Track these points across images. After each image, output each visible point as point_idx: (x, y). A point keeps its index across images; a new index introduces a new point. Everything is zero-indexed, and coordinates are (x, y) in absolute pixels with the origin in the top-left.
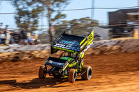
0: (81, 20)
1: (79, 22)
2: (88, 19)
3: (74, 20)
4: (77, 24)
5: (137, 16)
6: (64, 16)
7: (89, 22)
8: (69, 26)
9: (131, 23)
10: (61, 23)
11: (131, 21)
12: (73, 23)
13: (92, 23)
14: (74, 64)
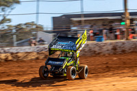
0: (26, 24)
1: (24, 27)
2: (32, 24)
3: (20, 25)
4: (22, 28)
5: (80, 21)
6: (9, 20)
7: (34, 27)
8: (14, 31)
9: (75, 28)
10: (6, 28)
11: (74, 26)
12: (18, 27)
13: (37, 27)
14: (72, 62)
